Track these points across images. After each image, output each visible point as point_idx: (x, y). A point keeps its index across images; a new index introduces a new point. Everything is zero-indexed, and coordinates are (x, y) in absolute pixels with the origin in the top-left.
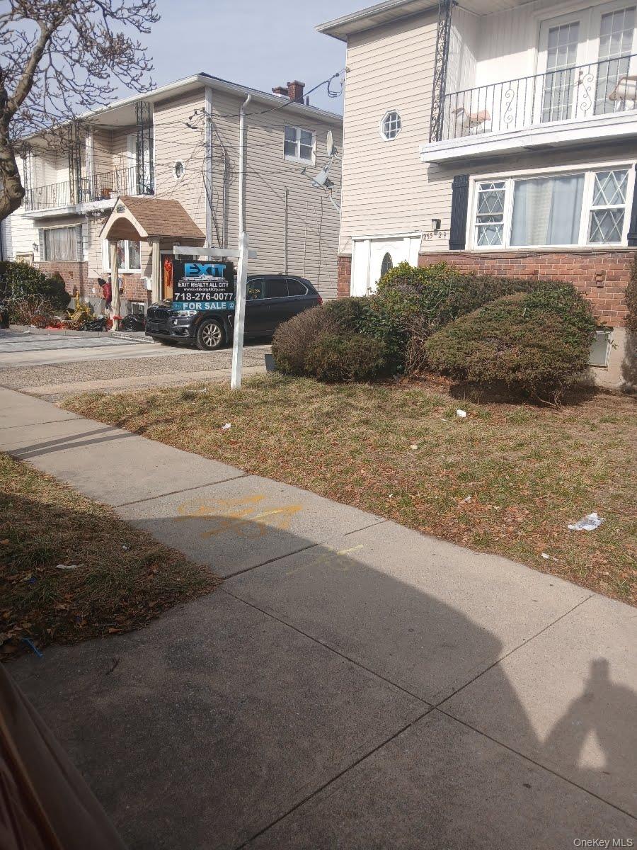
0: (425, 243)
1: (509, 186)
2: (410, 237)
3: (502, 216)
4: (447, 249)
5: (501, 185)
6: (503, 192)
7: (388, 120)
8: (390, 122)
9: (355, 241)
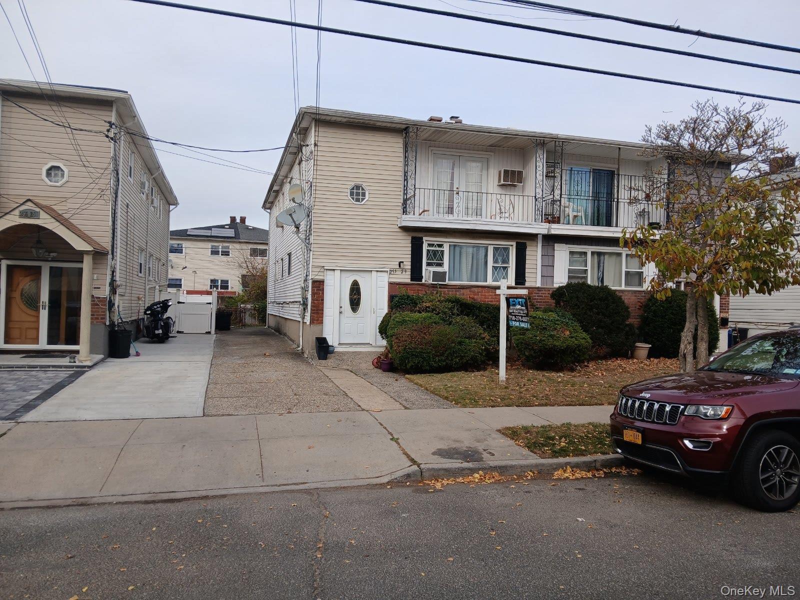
0: (391, 276)
1: (446, 249)
2: (377, 271)
3: (443, 263)
4: (409, 281)
5: (440, 246)
6: (442, 252)
7: (353, 189)
8: (355, 191)
9: (326, 270)
